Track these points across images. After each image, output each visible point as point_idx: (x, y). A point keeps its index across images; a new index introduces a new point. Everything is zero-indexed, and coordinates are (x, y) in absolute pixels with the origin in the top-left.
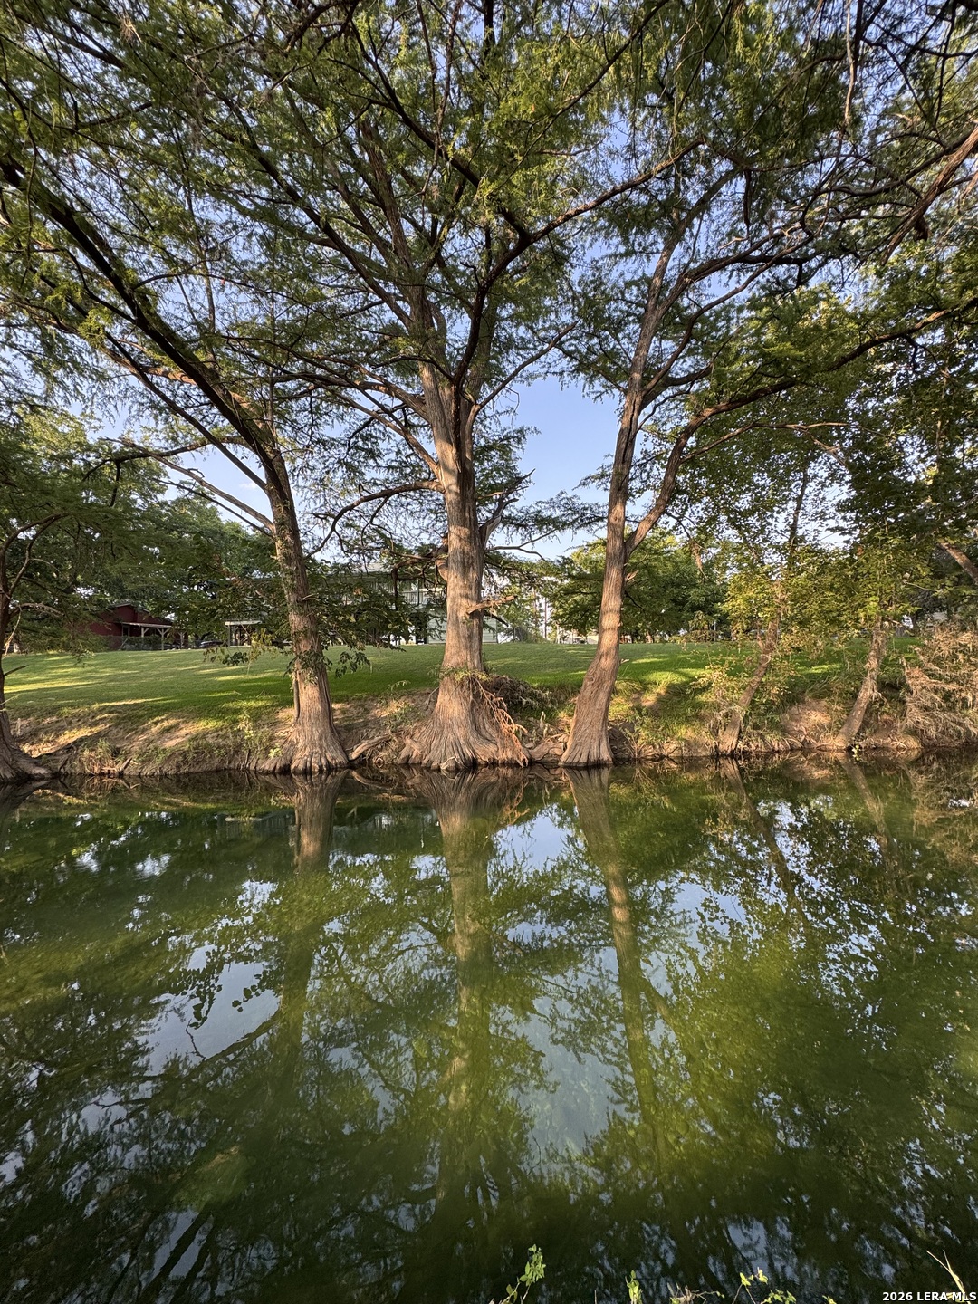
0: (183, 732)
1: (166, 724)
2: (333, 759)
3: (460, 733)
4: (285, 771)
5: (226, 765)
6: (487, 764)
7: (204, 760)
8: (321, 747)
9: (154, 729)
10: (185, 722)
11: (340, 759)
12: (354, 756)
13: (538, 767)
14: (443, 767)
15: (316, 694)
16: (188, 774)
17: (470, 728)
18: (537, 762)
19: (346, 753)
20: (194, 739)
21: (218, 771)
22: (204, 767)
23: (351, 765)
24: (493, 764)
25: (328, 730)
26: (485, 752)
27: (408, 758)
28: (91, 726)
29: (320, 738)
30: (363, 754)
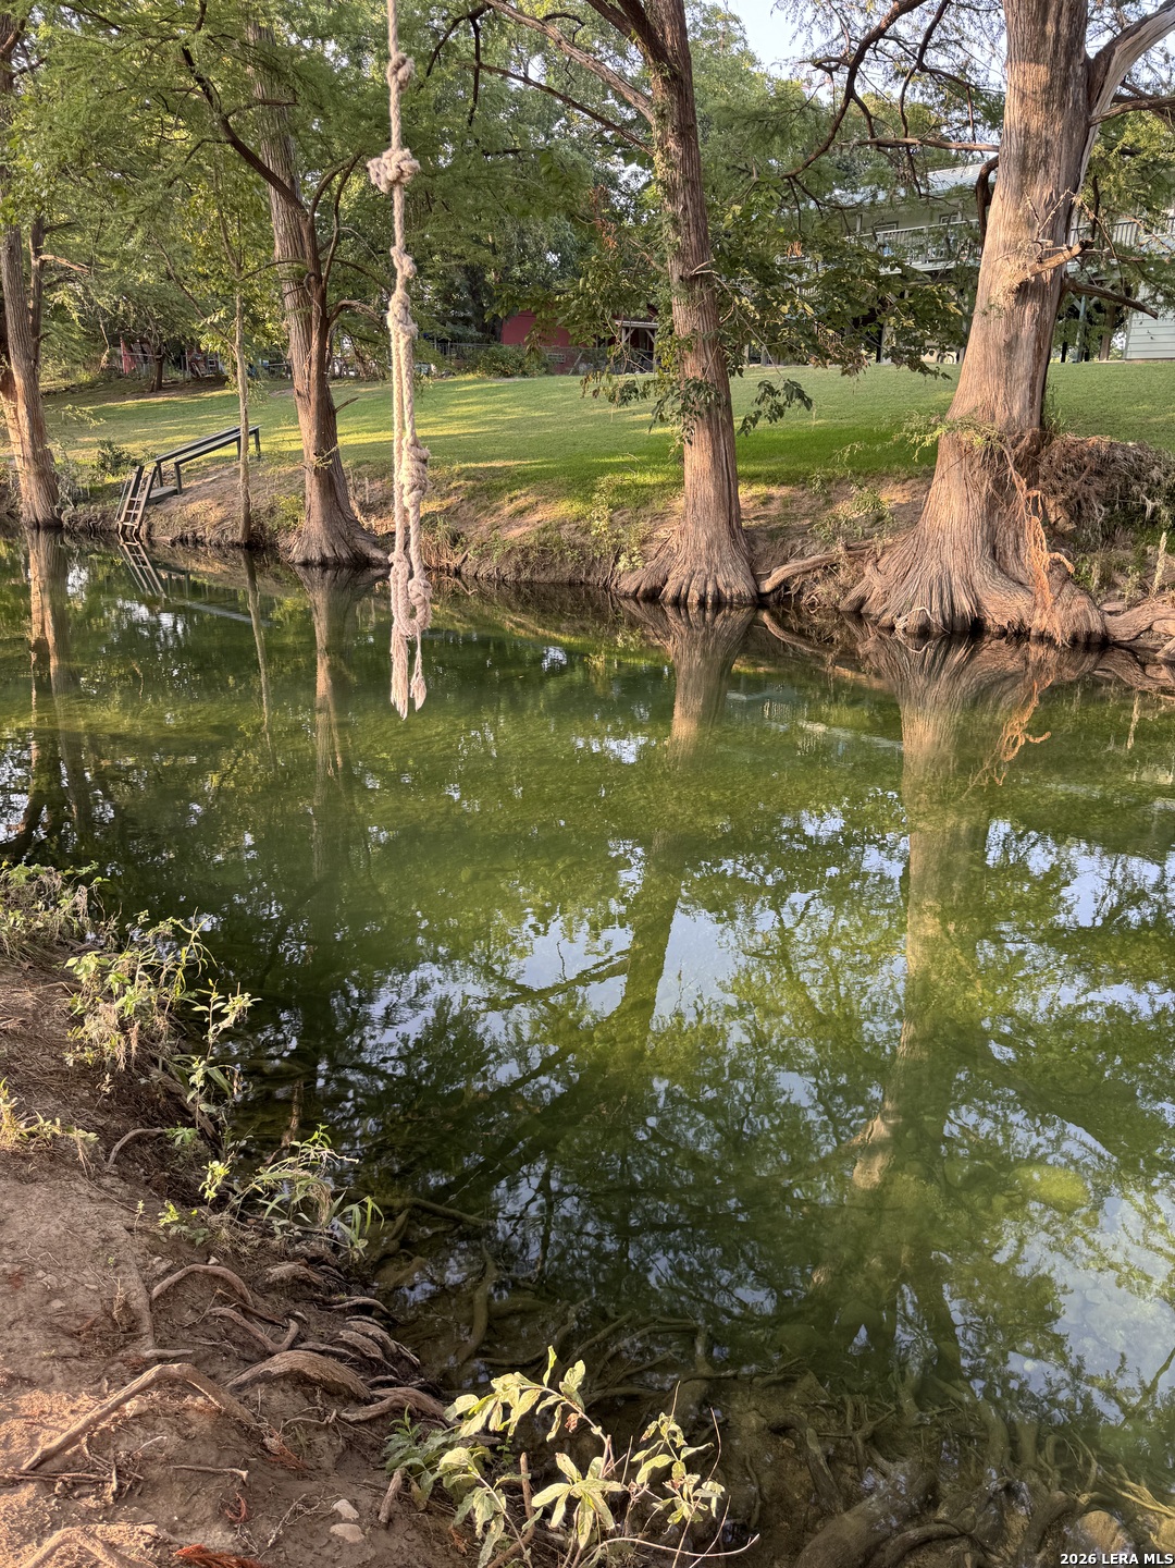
0: (538, 517)
1: (522, 503)
2: (727, 585)
3: (954, 561)
4: (652, 596)
5: (583, 577)
6: (1003, 633)
7: (552, 565)
8: (710, 563)
9: (508, 509)
10: (546, 501)
11: (739, 586)
12: (767, 586)
13: (1118, 657)
14: (900, 625)
15: (707, 464)
16: (530, 583)
17: (979, 555)
18: (1118, 645)
19: (757, 579)
20: (545, 530)
21: (571, 584)
22: (552, 576)
23: (760, 601)
24: (1018, 635)
25: (725, 534)
26: (1002, 608)
27: (862, 601)
28: (443, 497)
29: (710, 546)
30: (785, 584)
